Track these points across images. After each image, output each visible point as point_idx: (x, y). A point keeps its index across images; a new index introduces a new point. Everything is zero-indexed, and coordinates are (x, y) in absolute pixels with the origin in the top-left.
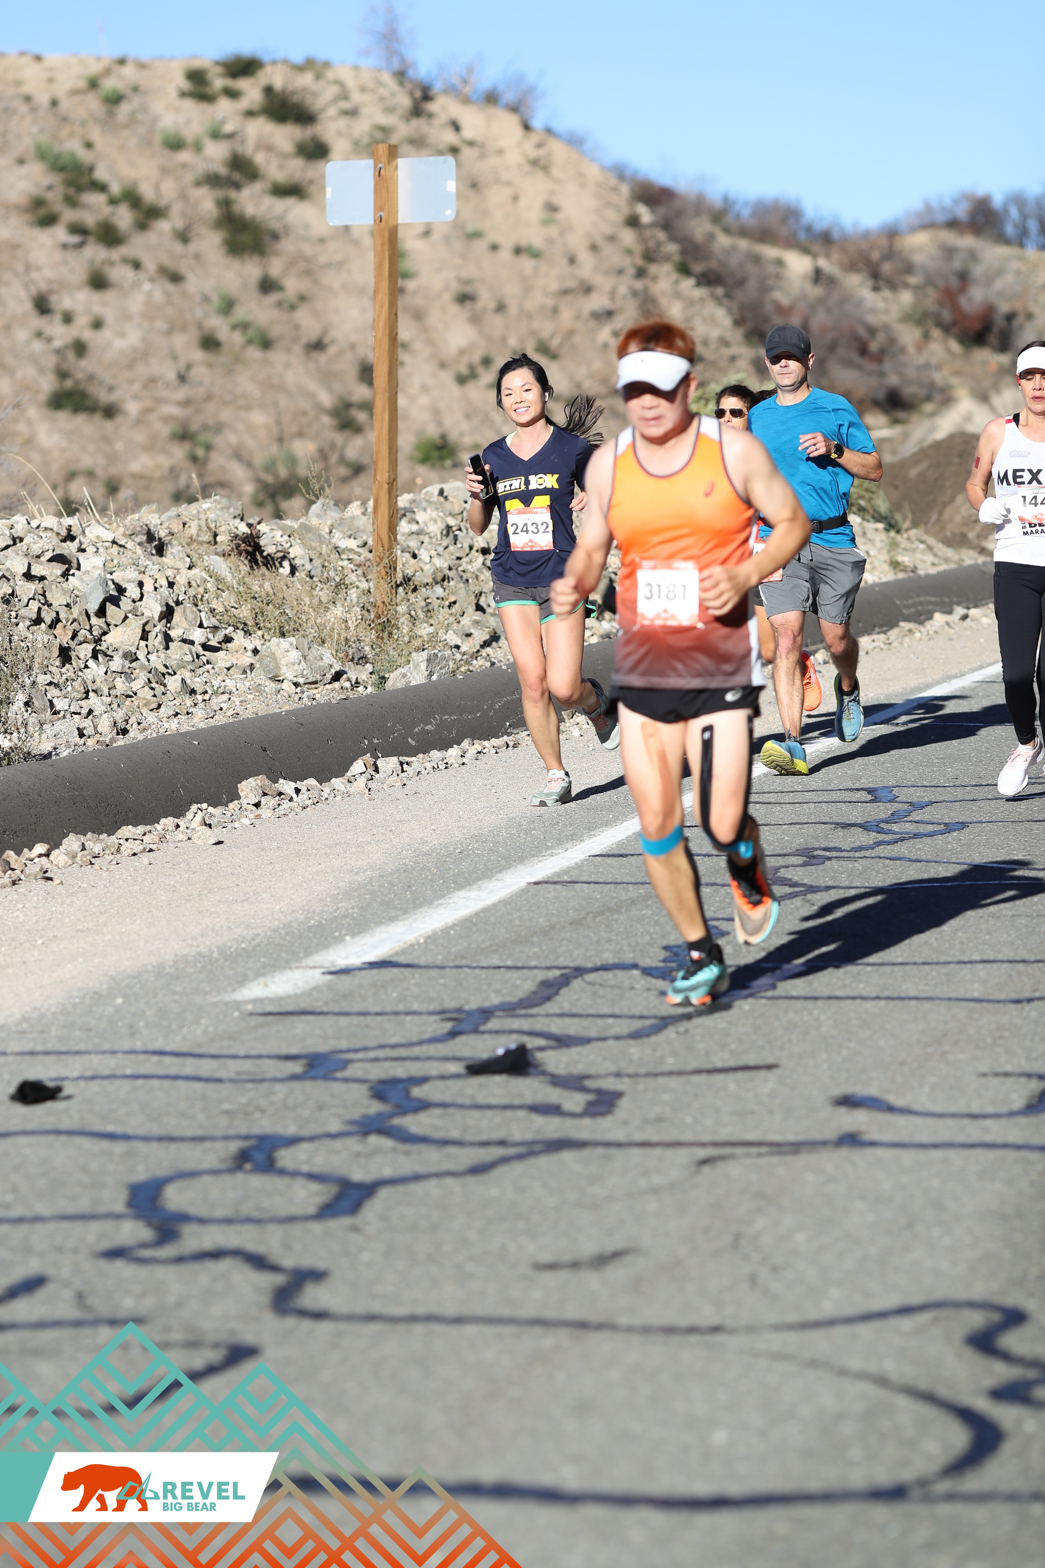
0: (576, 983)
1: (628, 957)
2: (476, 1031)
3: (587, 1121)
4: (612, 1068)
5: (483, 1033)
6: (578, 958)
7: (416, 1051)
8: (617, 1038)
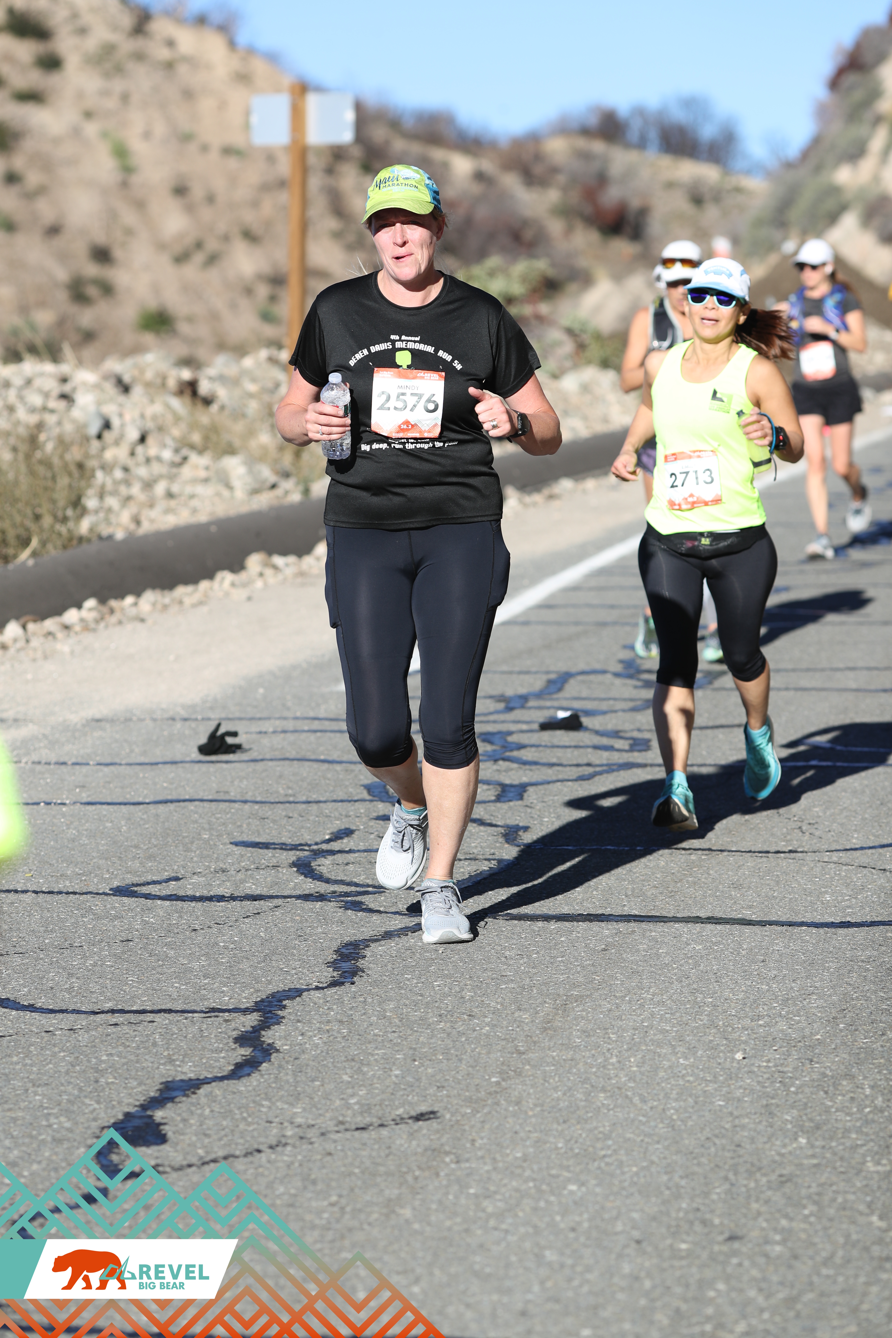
0: (572, 682)
1: (598, 666)
2: (523, 707)
3: (636, 754)
4: (632, 727)
5: (530, 708)
6: (562, 667)
7: (492, 718)
8: (624, 711)
